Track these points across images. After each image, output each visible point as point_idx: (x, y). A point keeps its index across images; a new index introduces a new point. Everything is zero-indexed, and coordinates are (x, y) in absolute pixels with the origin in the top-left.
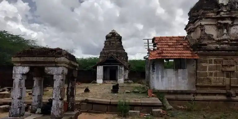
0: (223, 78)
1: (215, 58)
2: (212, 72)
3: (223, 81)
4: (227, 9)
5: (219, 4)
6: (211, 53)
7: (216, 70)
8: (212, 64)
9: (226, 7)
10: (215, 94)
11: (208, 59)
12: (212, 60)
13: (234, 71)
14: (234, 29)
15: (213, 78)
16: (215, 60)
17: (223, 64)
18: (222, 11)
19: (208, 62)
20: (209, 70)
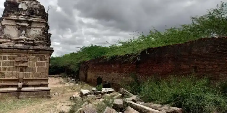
0: (16, 72)
1: (9, 55)
2: (6, 67)
3: (16, 75)
4: (26, 13)
5: (19, 8)
6: (4, 50)
7: (10, 65)
8: (6, 60)
9: (25, 12)
10: (8, 86)
11: (2, 56)
12: (6, 57)
13: (27, 66)
14: (34, 30)
15: (6, 72)
16: (8, 57)
17: (17, 61)
18: (21, 15)
19: (2, 58)
20: (3, 65)
